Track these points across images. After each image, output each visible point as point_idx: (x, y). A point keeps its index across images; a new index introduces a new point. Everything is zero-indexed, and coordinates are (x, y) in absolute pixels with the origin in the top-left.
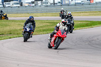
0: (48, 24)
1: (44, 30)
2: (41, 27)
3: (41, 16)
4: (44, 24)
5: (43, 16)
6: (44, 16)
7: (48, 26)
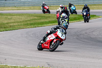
0: (36, 18)
1: (31, 24)
2: (29, 20)
3: (28, 9)
4: (31, 18)
5: (30, 9)
6: (32, 9)
7: (35, 19)
